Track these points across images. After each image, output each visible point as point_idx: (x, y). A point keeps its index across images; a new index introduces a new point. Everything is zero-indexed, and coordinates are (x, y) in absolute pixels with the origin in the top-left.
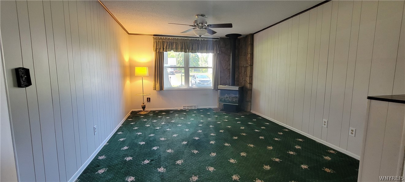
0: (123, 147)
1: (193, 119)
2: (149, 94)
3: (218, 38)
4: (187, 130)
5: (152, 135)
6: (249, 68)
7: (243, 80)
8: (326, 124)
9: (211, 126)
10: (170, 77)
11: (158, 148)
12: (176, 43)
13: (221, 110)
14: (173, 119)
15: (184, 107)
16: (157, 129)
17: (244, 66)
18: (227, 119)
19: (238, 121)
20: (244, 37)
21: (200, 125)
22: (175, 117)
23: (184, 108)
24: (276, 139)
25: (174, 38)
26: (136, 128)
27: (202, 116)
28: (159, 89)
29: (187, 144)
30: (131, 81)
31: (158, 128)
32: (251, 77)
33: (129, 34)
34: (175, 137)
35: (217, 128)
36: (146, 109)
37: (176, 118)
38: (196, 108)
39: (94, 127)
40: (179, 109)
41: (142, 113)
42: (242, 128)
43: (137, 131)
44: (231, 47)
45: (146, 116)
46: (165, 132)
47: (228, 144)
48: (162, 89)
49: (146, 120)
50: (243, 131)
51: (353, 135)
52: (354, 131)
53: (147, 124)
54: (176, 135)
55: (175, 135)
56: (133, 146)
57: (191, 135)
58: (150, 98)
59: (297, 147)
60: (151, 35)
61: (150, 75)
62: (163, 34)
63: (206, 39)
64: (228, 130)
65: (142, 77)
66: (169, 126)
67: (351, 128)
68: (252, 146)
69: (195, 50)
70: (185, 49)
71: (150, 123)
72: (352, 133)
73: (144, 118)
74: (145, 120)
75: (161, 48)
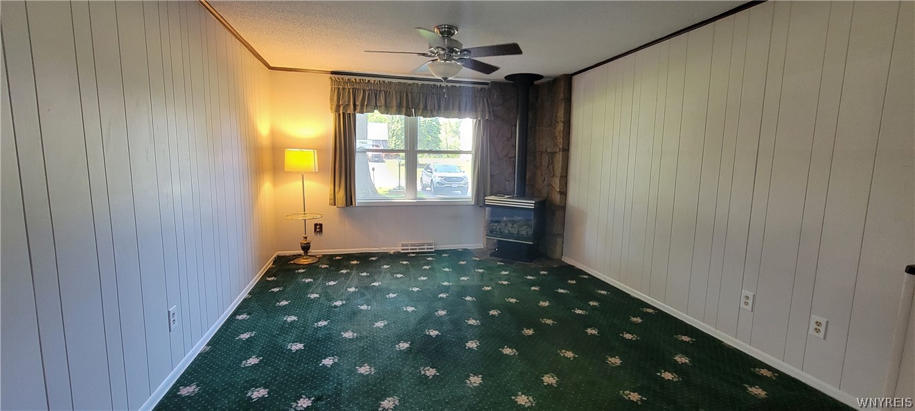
0: (246, 359)
1: (425, 278)
2: (319, 216)
3: (487, 84)
4: (410, 309)
5: (322, 323)
6: (559, 157)
7: (545, 183)
8: (750, 302)
9: (468, 298)
10: (373, 169)
11: (336, 360)
12: (386, 92)
13: (491, 255)
14: (376, 277)
15: (403, 245)
16: (336, 307)
17: (548, 150)
18: (507, 278)
19: (533, 283)
20: (549, 82)
21: (441, 295)
22: (381, 272)
23: (402, 250)
24: (628, 336)
25: (382, 79)
26: (284, 303)
27: (447, 269)
28: (345, 202)
29: (409, 350)
30: (275, 184)
31: (339, 303)
32: (565, 177)
33: (271, 68)
34: (379, 328)
35: (483, 305)
36: (312, 251)
37: (383, 274)
38: (432, 249)
39: (169, 312)
40: (392, 252)
41: (303, 261)
42: (542, 304)
43: (286, 310)
44: (518, 105)
45: (312, 269)
46: (354, 314)
47: (510, 350)
48: (352, 204)
49: (310, 280)
50: (545, 312)
51: (821, 335)
52: (824, 325)
53: (312, 293)
54: (383, 324)
55: (380, 324)
56: (273, 352)
57: (420, 323)
58: (321, 225)
59: (681, 359)
60: (326, 72)
61: (321, 168)
62: (355, 71)
63: (458, 85)
64: (508, 309)
65: (303, 175)
66: (366, 298)
67: (815, 318)
68: (570, 354)
69: (431, 111)
70: (408, 107)
71: (320, 290)
72: (817, 331)
73: (305, 275)
74: (307, 281)
75: (349, 105)
